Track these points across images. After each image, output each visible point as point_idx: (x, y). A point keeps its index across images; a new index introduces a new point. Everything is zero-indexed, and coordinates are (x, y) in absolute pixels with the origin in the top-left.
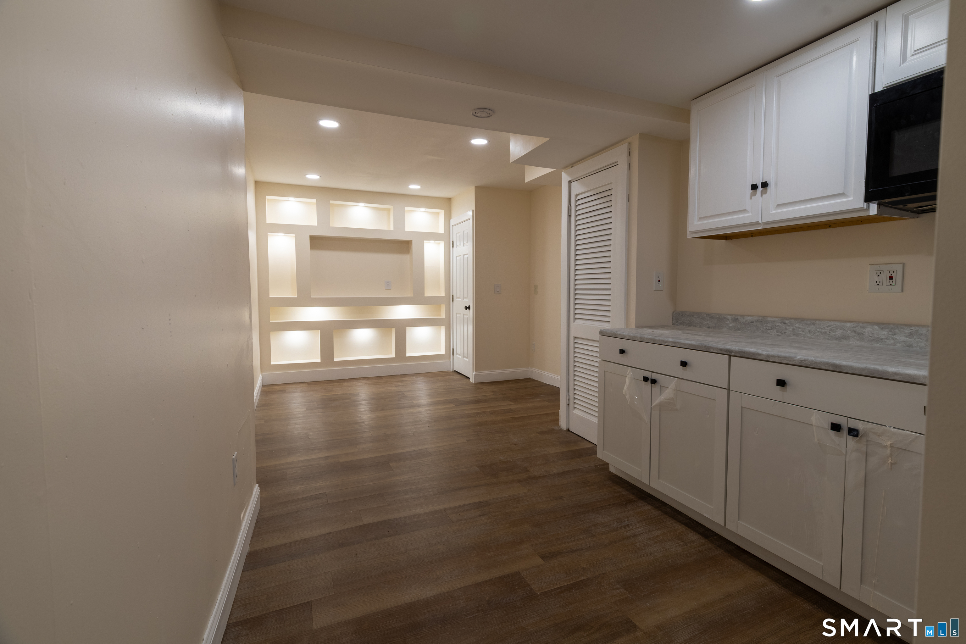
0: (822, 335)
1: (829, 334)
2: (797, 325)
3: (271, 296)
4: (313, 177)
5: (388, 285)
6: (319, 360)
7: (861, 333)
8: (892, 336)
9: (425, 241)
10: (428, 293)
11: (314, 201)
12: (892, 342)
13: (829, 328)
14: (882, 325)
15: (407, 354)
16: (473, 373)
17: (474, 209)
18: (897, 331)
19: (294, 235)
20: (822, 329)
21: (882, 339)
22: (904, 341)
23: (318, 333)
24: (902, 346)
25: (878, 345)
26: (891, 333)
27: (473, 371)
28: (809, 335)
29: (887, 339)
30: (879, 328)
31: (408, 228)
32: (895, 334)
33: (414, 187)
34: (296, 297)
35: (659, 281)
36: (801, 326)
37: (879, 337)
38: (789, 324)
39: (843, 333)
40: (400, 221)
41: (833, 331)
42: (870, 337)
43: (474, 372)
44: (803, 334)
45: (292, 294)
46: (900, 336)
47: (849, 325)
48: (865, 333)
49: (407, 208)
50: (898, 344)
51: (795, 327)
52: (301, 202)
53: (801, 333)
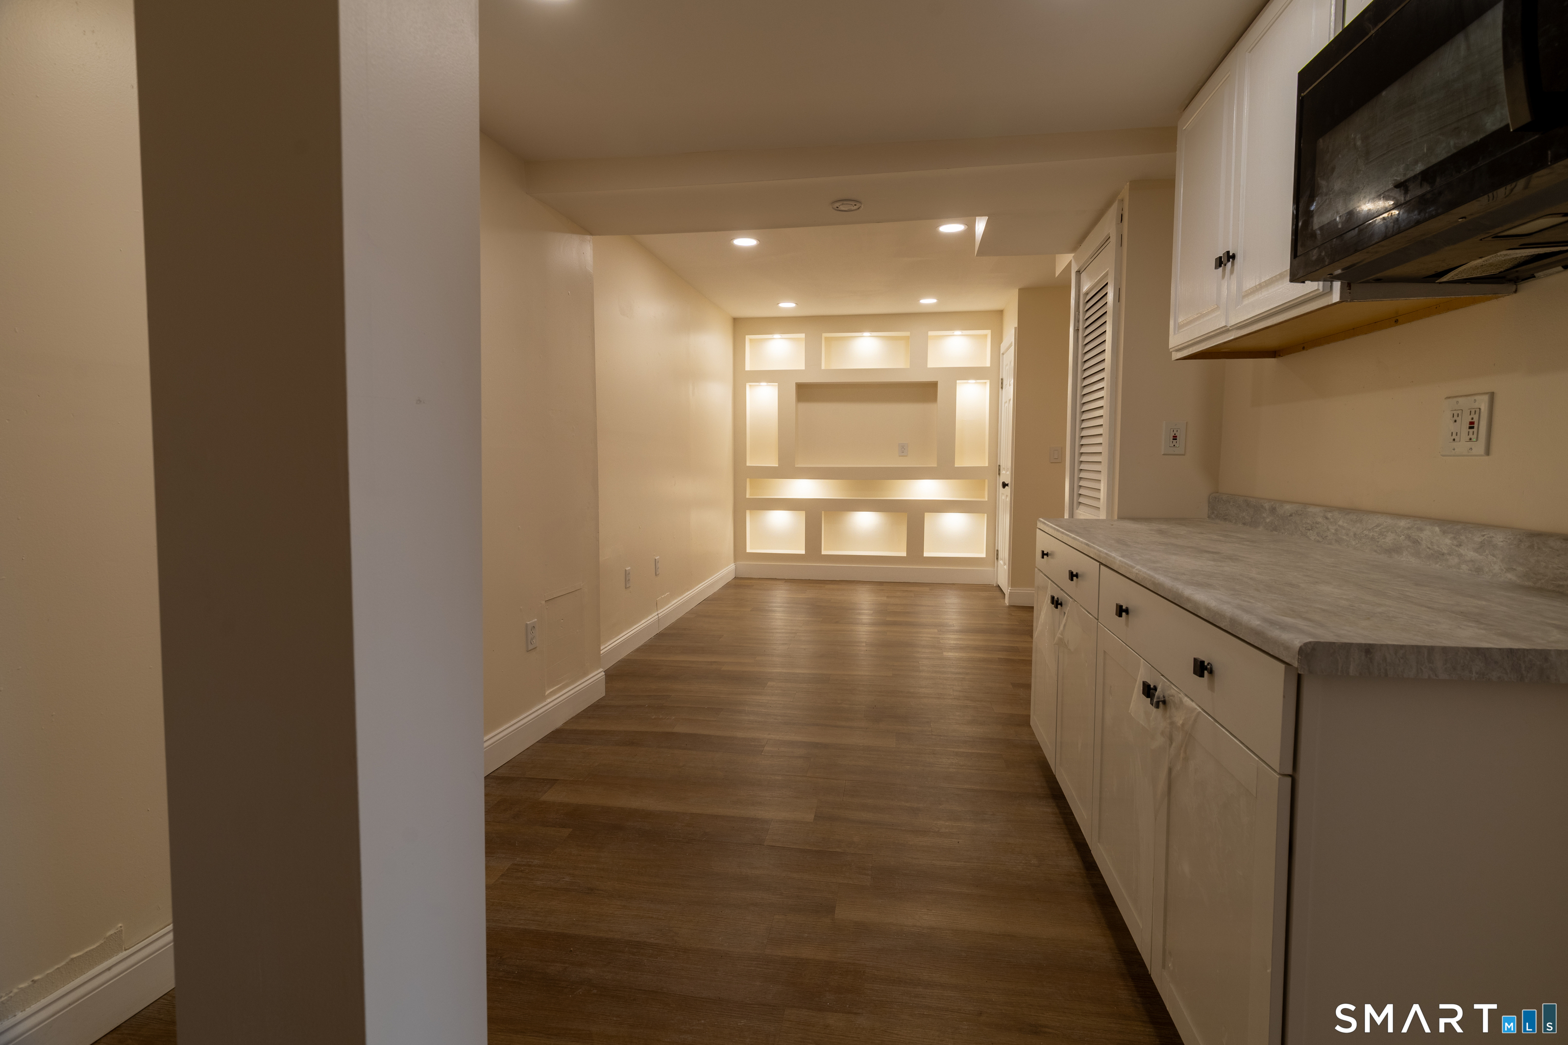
0: (1369, 542)
1: (1378, 542)
2: (1340, 523)
3: (748, 464)
4: (787, 306)
5: (903, 450)
6: (803, 552)
7: (1417, 541)
8: (1457, 549)
9: (958, 381)
10: (961, 462)
11: (803, 336)
12: (1456, 560)
13: (1377, 530)
14: (1446, 523)
15: (924, 553)
16: (1008, 589)
17: (1016, 326)
18: (1463, 537)
19: (777, 384)
20: (1369, 530)
21: (1443, 554)
22: (1472, 561)
23: (801, 516)
24: (1469, 570)
25: (1438, 566)
26: (1455, 542)
27: (1008, 586)
28: (1354, 543)
29: (1449, 554)
30: (1440, 531)
31: (931, 364)
32: (1460, 545)
33: (928, 301)
34: (777, 466)
35: (1175, 438)
36: (1345, 525)
37: (1440, 550)
38: (1332, 520)
39: (1395, 539)
40: (919, 355)
41: (1383, 535)
42: (1428, 550)
43: (1010, 588)
44: (1347, 539)
45: (772, 462)
46: (1468, 549)
47: (1403, 523)
48: (1422, 541)
49: (931, 333)
50: (1464, 567)
51: (1339, 526)
52: (792, 338)
53: (1344, 537)
